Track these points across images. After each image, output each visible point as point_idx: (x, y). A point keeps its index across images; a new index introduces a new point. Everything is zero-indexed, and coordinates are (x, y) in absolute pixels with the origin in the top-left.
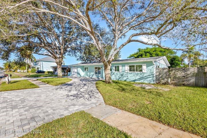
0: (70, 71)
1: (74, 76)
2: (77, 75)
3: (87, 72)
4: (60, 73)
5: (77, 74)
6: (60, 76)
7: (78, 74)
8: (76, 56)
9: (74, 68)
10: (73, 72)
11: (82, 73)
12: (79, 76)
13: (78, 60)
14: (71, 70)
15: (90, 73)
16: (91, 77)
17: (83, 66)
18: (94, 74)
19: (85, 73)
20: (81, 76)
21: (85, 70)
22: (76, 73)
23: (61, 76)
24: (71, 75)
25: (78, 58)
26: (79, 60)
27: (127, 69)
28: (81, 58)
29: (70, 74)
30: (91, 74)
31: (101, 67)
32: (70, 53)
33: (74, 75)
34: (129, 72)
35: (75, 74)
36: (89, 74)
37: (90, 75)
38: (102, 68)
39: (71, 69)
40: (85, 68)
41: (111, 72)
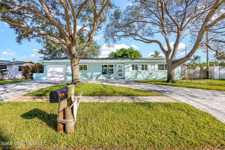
3: (86, 72)
7: (67, 75)
14: (46, 70)
15: (92, 74)
16: (94, 78)
31: (115, 66)
34: (158, 70)
36: (90, 75)
37: (92, 76)
39: (46, 67)
41: (136, 71)
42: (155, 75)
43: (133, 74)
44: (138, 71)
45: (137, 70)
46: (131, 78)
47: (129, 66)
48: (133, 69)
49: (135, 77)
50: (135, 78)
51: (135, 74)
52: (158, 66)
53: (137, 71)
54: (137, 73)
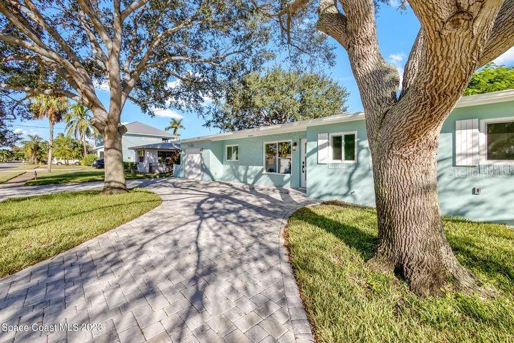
0: (178, 162)
1: (191, 177)
2: (199, 175)
3: (237, 164)
4: (114, 173)
5: (199, 171)
6: (113, 184)
7: (202, 170)
8: (200, 110)
9: (192, 150)
10: (190, 163)
11: (219, 169)
12: (206, 177)
13: (208, 124)
14: (183, 159)
15: (247, 169)
16: (250, 181)
17: (223, 143)
18: (264, 172)
19: (228, 167)
20: (213, 180)
21: (229, 156)
22: (196, 166)
23: (117, 185)
24: (182, 175)
25: (210, 117)
26: (212, 124)
27: (476, 144)
28: (219, 119)
29: (178, 172)
30: (249, 172)
31: (295, 144)
32: (180, 101)
33: (191, 173)
34: (484, 161)
35: (194, 170)
36: (243, 172)
37: (246, 176)
38: (297, 147)
39: (183, 153)
40: (229, 149)
41: (349, 166)
42: (460, 192)
43: (337, 178)
44: (357, 165)
45: (353, 159)
46: (330, 194)
47: (321, 142)
48: (337, 156)
49: (344, 190)
50: (345, 195)
51: (346, 178)
52: (483, 138)
53: (351, 162)
54: (351, 174)
